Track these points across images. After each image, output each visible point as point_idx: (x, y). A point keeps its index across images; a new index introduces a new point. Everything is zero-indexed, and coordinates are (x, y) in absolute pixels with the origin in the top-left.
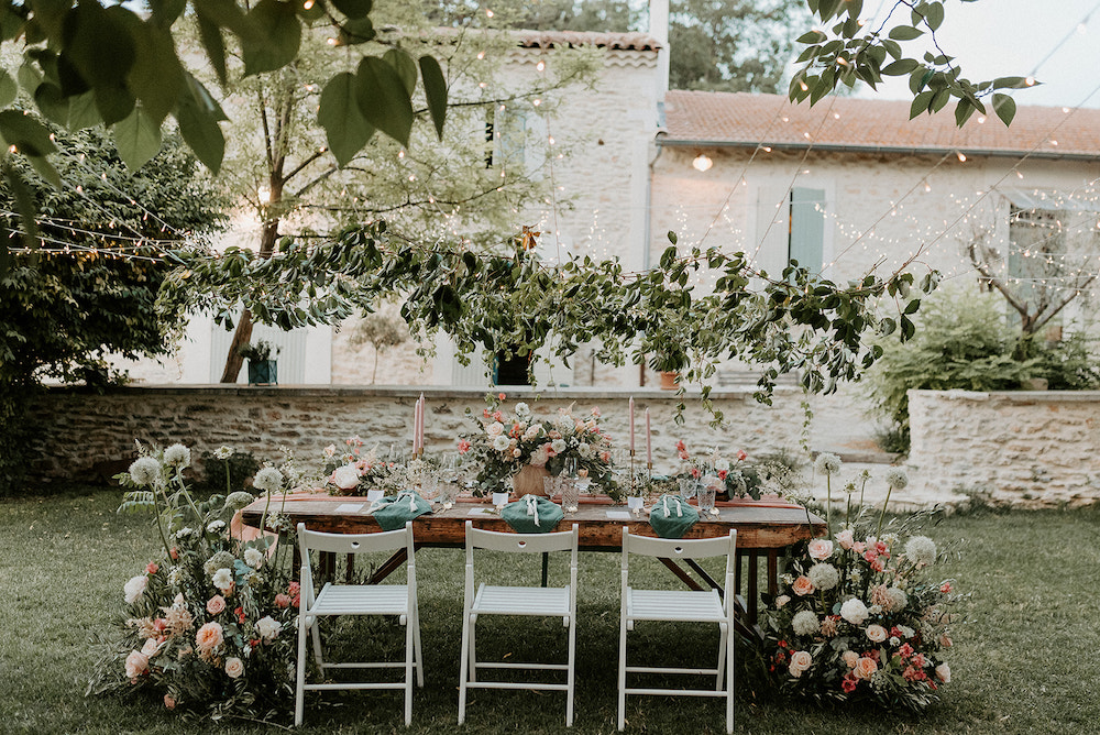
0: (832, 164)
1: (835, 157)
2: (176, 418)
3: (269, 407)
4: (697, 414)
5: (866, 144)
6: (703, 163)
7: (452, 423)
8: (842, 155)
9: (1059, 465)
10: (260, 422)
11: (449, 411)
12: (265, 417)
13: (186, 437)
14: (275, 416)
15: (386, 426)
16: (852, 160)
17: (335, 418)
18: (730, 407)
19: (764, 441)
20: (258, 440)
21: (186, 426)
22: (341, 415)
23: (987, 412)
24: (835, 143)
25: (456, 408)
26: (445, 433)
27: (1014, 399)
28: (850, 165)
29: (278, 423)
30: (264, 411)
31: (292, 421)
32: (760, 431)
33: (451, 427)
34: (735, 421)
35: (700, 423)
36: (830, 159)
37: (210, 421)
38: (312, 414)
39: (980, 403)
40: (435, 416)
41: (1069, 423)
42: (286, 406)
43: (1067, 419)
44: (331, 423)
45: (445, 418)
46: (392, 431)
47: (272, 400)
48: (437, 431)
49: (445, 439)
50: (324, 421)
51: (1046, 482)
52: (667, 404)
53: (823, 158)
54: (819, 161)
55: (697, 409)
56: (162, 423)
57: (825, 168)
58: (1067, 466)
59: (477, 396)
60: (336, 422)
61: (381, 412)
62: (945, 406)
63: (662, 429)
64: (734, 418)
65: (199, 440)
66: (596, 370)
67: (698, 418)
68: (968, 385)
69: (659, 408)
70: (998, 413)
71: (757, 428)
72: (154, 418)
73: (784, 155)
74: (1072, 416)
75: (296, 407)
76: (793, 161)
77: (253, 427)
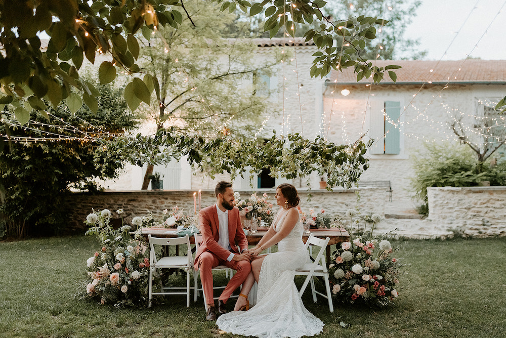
0: (403, 90)
1: (404, 87)
2: (123, 204)
3: (159, 199)
4: (335, 199)
5: (417, 81)
6: (345, 92)
8: (407, 87)
9: (494, 219)
10: (156, 205)
12: (158, 204)
13: (127, 212)
14: (162, 203)
16: (412, 88)
17: (186, 203)
18: (349, 196)
19: (364, 210)
20: (156, 213)
21: (127, 207)
22: (189, 202)
23: (461, 196)
24: (404, 81)
27: (473, 190)
28: (411, 90)
29: (163, 205)
30: (158, 201)
31: (169, 205)
32: (362, 206)
34: (351, 202)
35: (336, 203)
36: (402, 88)
37: (136, 205)
38: (177, 201)
39: (458, 192)
41: (498, 200)
42: (166, 199)
43: (497, 198)
44: (184, 205)
47: (161, 196)
50: (181, 204)
51: (489, 226)
52: (322, 195)
53: (399, 88)
54: (397, 89)
55: (335, 197)
56: (118, 206)
57: (400, 92)
58: (498, 219)
60: (186, 205)
61: (204, 200)
62: (443, 194)
63: (320, 206)
64: (350, 200)
65: (132, 213)
66: (302, 182)
67: (335, 201)
68: (453, 185)
69: (319, 196)
70: (466, 197)
71: (361, 204)
72: (115, 204)
73: (381, 87)
74: (499, 197)
75: (171, 199)
76: (385, 90)
77: (154, 207)
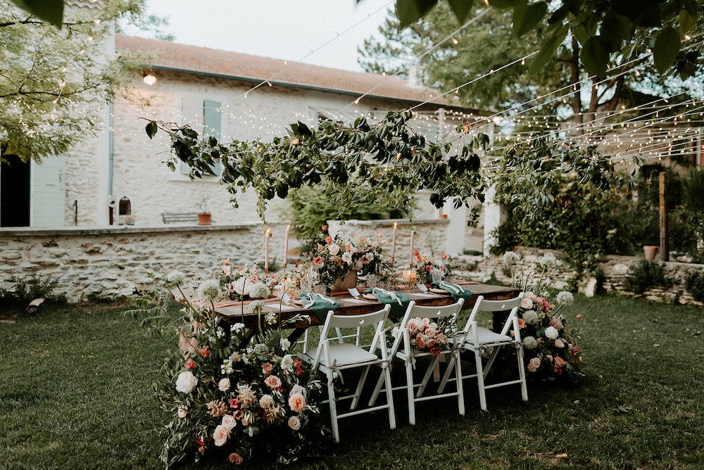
0: (224, 87)
1: (227, 83)
4: (222, 239)
6: (150, 80)
7: (59, 253)
8: (230, 82)
9: (402, 258)
11: (56, 245)
15: (6, 258)
16: (236, 86)
18: (241, 234)
19: (260, 254)
23: (370, 231)
24: (228, 74)
25: (60, 243)
26: (53, 261)
27: (384, 224)
28: (235, 88)
32: (258, 248)
33: (57, 256)
34: (245, 243)
35: (224, 245)
36: (223, 84)
39: (367, 226)
40: (45, 249)
41: (406, 236)
43: (405, 234)
45: (53, 250)
46: (11, 261)
48: (47, 259)
49: (53, 265)
51: (396, 267)
52: (205, 234)
53: (220, 83)
54: (218, 85)
55: (222, 236)
57: (221, 89)
58: (405, 259)
59: (79, 233)
62: (352, 229)
63: (201, 250)
64: (243, 241)
66: (78, 215)
67: (223, 242)
68: (359, 217)
69: (200, 236)
70: (375, 232)
71: (257, 246)
73: (197, 79)
74: (407, 232)
76: (202, 83)
